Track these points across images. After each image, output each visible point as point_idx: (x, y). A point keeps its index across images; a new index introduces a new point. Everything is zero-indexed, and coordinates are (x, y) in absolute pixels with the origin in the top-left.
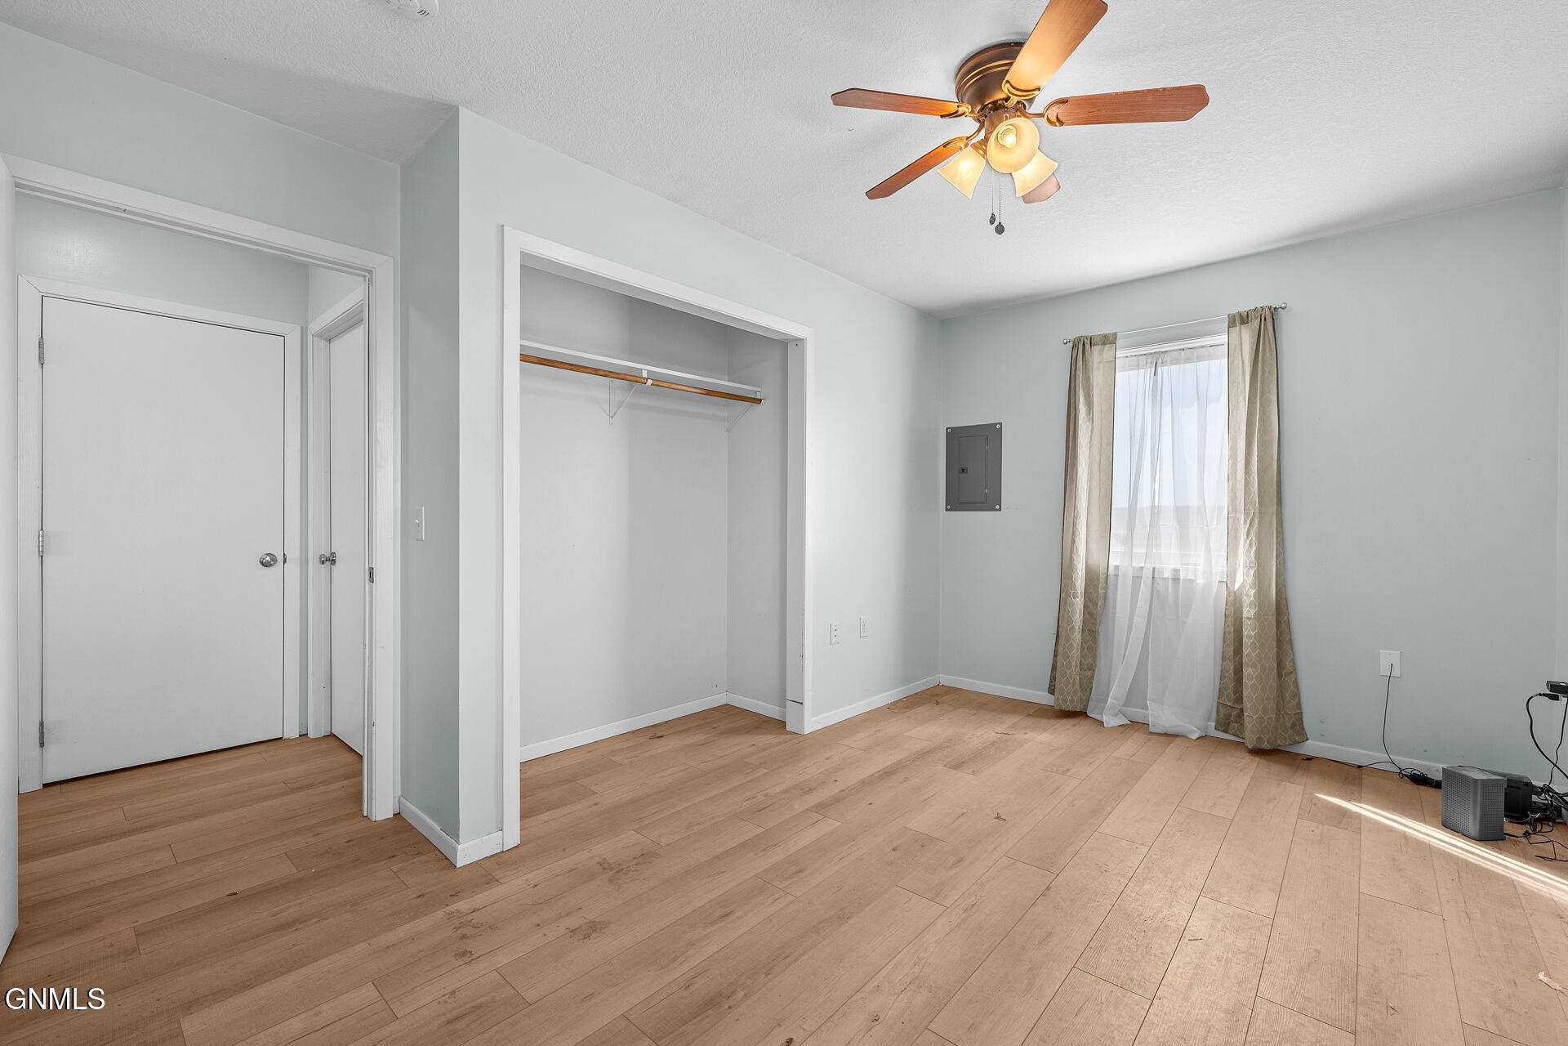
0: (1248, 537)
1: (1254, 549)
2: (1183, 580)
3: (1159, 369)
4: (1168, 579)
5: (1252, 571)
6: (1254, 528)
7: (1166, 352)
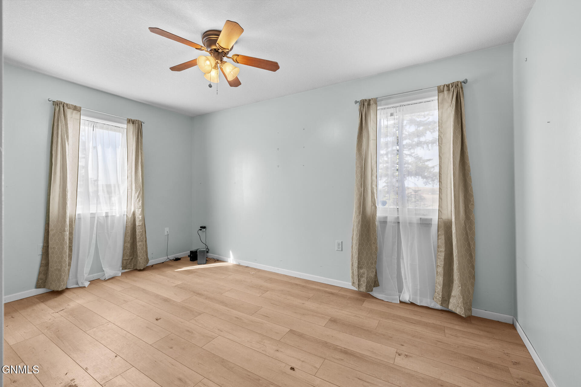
0: (138, 198)
1: (141, 202)
2: (111, 216)
3: (94, 129)
4: (104, 216)
5: (140, 210)
6: (141, 195)
7: (97, 122)
